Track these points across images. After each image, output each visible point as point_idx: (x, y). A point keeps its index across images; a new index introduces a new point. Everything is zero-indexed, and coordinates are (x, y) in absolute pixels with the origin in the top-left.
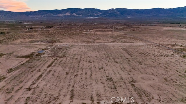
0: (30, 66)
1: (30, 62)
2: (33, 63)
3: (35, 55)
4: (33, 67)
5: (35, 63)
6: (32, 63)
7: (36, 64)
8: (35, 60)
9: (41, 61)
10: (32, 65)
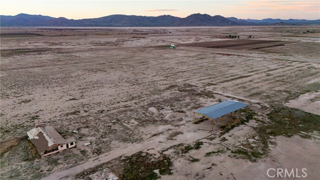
0: (285, 84)
1: (284, 93)
2: (277, 89)
3: (252, 123)
4: (278, 81)
5: (271, 89)
6: (280, 91)
7: (271, 84)
8: (268, 97)
9: (253, 88)
10: (280, 85)
